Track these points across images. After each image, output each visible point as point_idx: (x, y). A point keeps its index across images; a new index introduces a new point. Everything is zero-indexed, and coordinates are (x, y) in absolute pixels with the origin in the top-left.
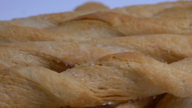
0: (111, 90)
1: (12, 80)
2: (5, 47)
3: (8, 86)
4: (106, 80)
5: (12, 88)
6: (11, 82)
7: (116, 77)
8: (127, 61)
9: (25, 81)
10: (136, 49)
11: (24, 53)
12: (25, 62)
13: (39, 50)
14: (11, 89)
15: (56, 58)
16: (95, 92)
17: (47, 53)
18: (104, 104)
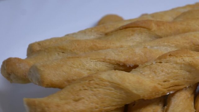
0: (172, 81)
1: (97, 84)
2: (78, 58)
3: (94, 89)
4: (168, 74)
5: (98, 90)
6: (96, 86)
7: (175, 71)
8: (181, 56)
9: (108, 83)
10: (176, 47)
11: (94, 61)
12: (96, 68)
13: (105, 57)
14: (97, 92)
15: (120, 62)
16: (162, 85)
17: (112, 59)
18: (168, 94)
